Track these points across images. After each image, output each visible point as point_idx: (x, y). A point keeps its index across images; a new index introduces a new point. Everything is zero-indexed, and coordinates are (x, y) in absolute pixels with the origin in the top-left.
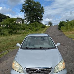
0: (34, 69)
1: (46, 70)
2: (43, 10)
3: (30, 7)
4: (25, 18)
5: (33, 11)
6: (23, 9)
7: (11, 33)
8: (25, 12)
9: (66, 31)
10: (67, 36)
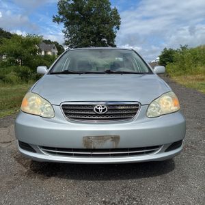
0: (88, 106)
1: (121, 108)
2: (118, 18)
3: (80, 9)
4: (66, 41)
5: (88, 22)
6: (60, 13)
7: (27, 77)
8: (67, 25)
9: (181, 75)
10: (181, 85)
